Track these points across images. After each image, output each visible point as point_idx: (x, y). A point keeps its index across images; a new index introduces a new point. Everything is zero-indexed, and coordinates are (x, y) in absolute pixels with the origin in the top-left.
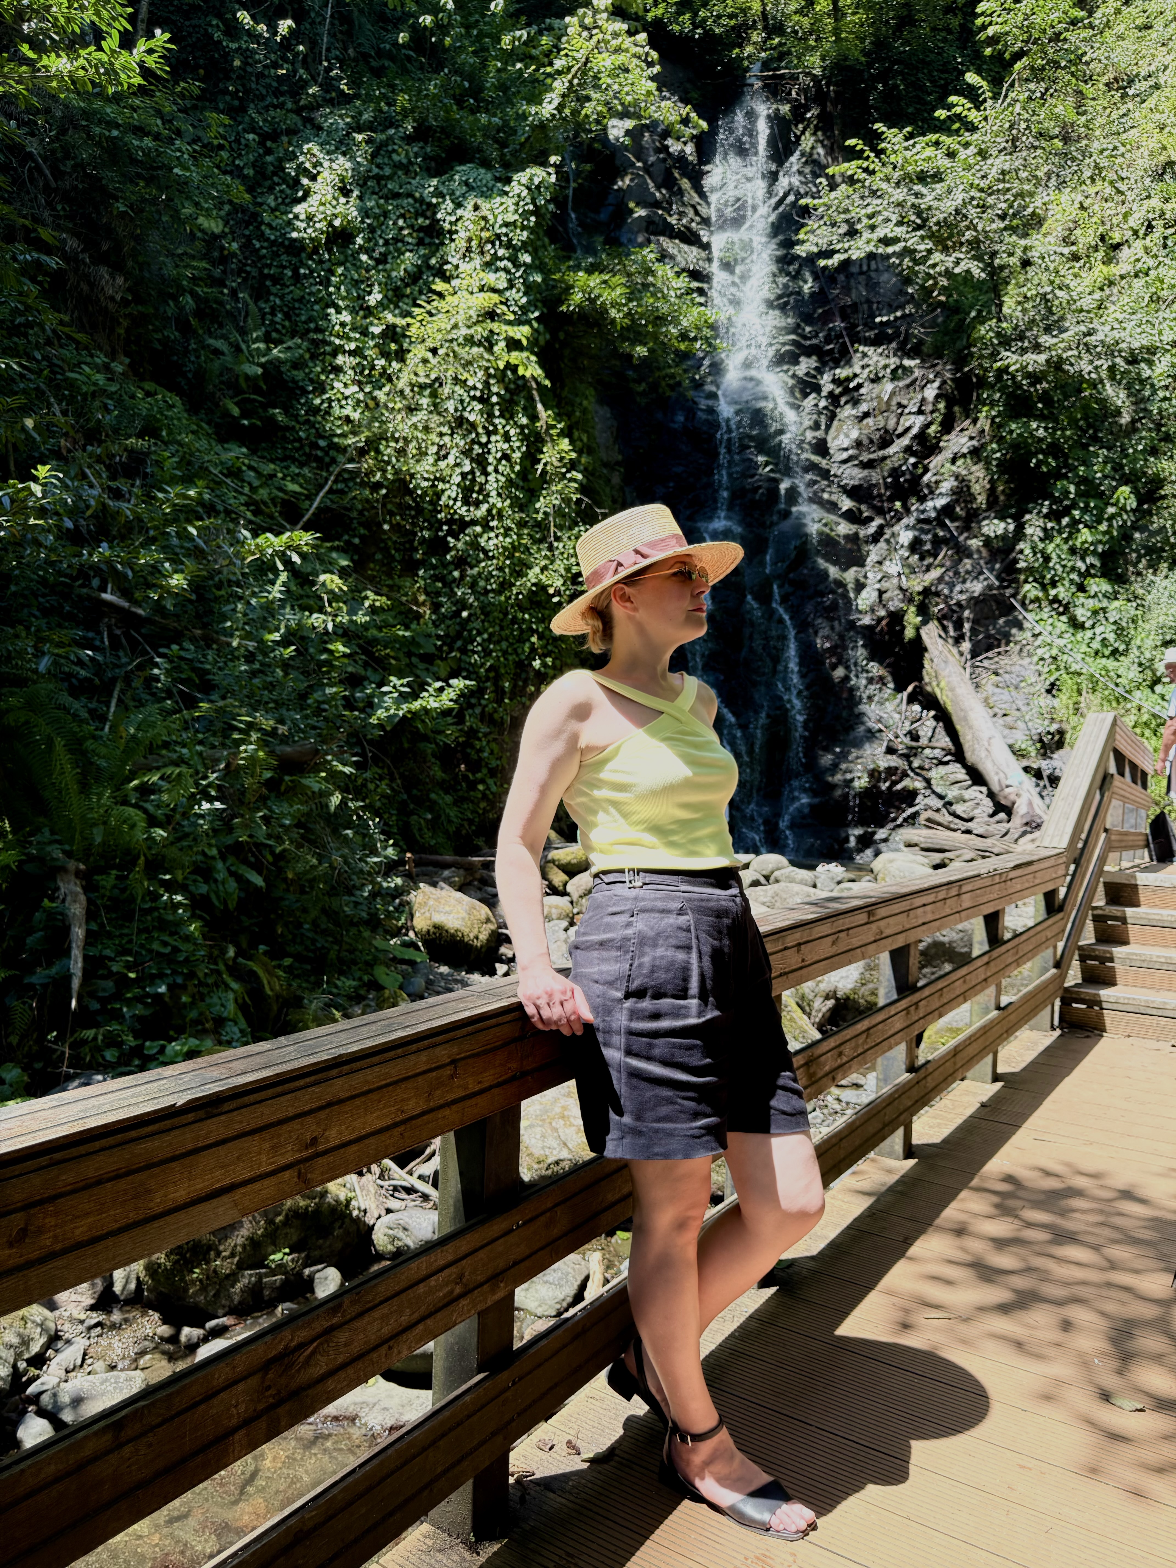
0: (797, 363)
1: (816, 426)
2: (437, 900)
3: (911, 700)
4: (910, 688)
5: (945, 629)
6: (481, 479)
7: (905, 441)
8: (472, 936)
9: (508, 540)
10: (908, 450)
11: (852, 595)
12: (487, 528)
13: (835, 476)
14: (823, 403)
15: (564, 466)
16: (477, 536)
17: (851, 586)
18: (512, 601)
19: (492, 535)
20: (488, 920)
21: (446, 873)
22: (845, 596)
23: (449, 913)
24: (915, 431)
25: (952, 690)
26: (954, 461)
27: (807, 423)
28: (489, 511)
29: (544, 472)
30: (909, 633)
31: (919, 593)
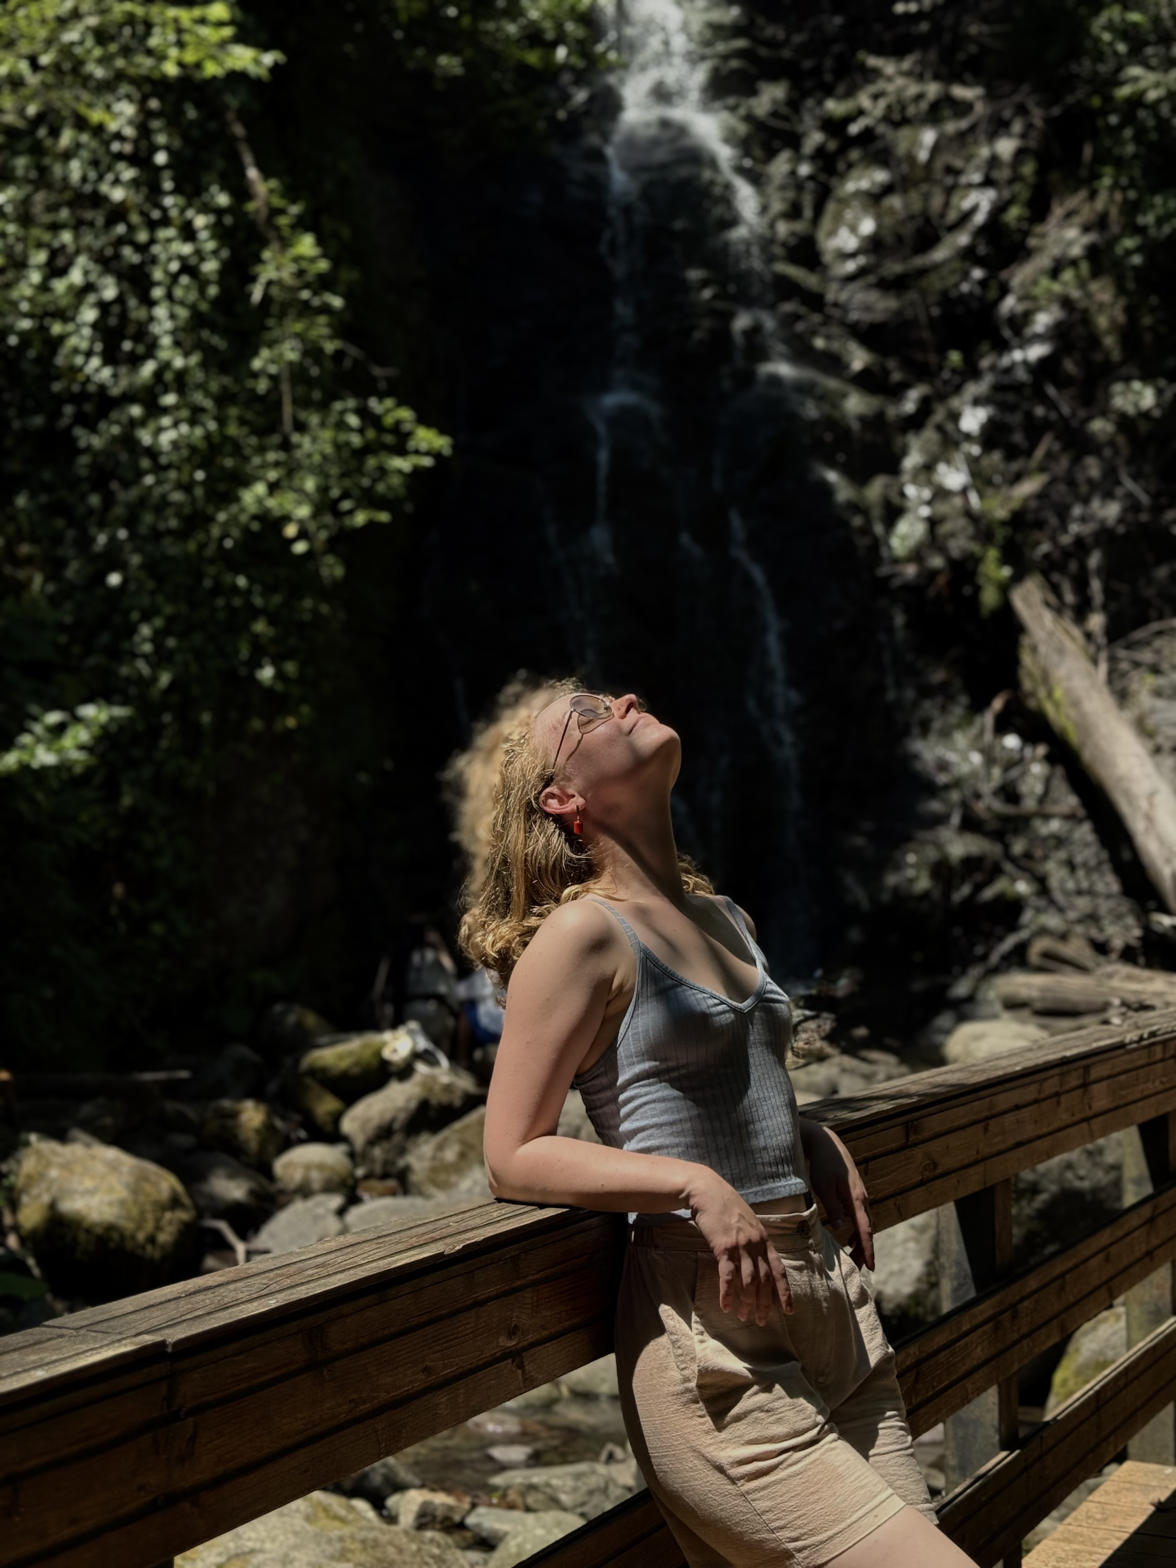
0: (753, 92)
1: (794, 212)
2: (66, 1166)
3: (1002, 727)
4: (998, 704)
5: (1055, 589)
6: (137, 312)
7: (963, 239)
8: (141, 1236)
9: (199, 432)
10: (968, 255)
11: (878, 529)
12: (154, 410)
13: (836, 305)
14: (804, 170)
15: (307, 286)
16: (134, 424)
17: (877, 512)
18: (211, 551)
19: (166, 421)
20: (175, 1203)
21: (86, 1110)
22: (866, 530)
23: (91, 1192)
24: (980, 218)
25: (1076, 704)
26: (1055, 272)
27: (777, 206)
28: (158, 375)
29: (267, 298)
30: (989, 597)
31: (1003, 523)
